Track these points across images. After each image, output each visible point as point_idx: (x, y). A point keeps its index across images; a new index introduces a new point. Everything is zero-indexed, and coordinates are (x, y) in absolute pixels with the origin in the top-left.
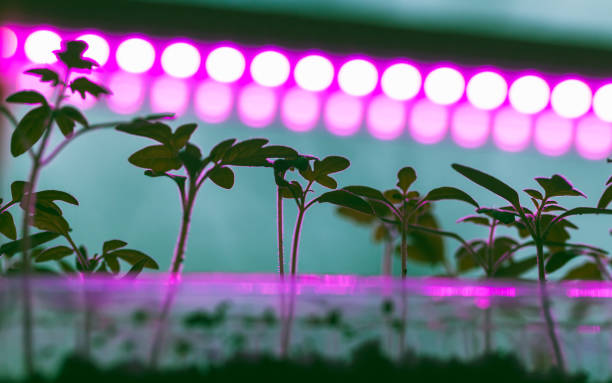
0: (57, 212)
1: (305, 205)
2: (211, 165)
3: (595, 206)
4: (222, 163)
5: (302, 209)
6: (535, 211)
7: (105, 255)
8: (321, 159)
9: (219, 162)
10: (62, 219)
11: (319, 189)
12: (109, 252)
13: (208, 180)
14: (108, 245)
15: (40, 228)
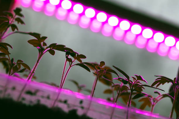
0: (7, 49)
1: (72, 65)
2: (49, 49)
3: (150, 86)
4: (52, 49)
5: (71, 66)
6: (133, 82)
7: (17, 63)
8: (79, 54)
9: (51, 48)
10: (8, 51)
11: (77, 62)
12: (19, 62)
13: (48, 52)
14: (19, 61)
15: (2, 52)
